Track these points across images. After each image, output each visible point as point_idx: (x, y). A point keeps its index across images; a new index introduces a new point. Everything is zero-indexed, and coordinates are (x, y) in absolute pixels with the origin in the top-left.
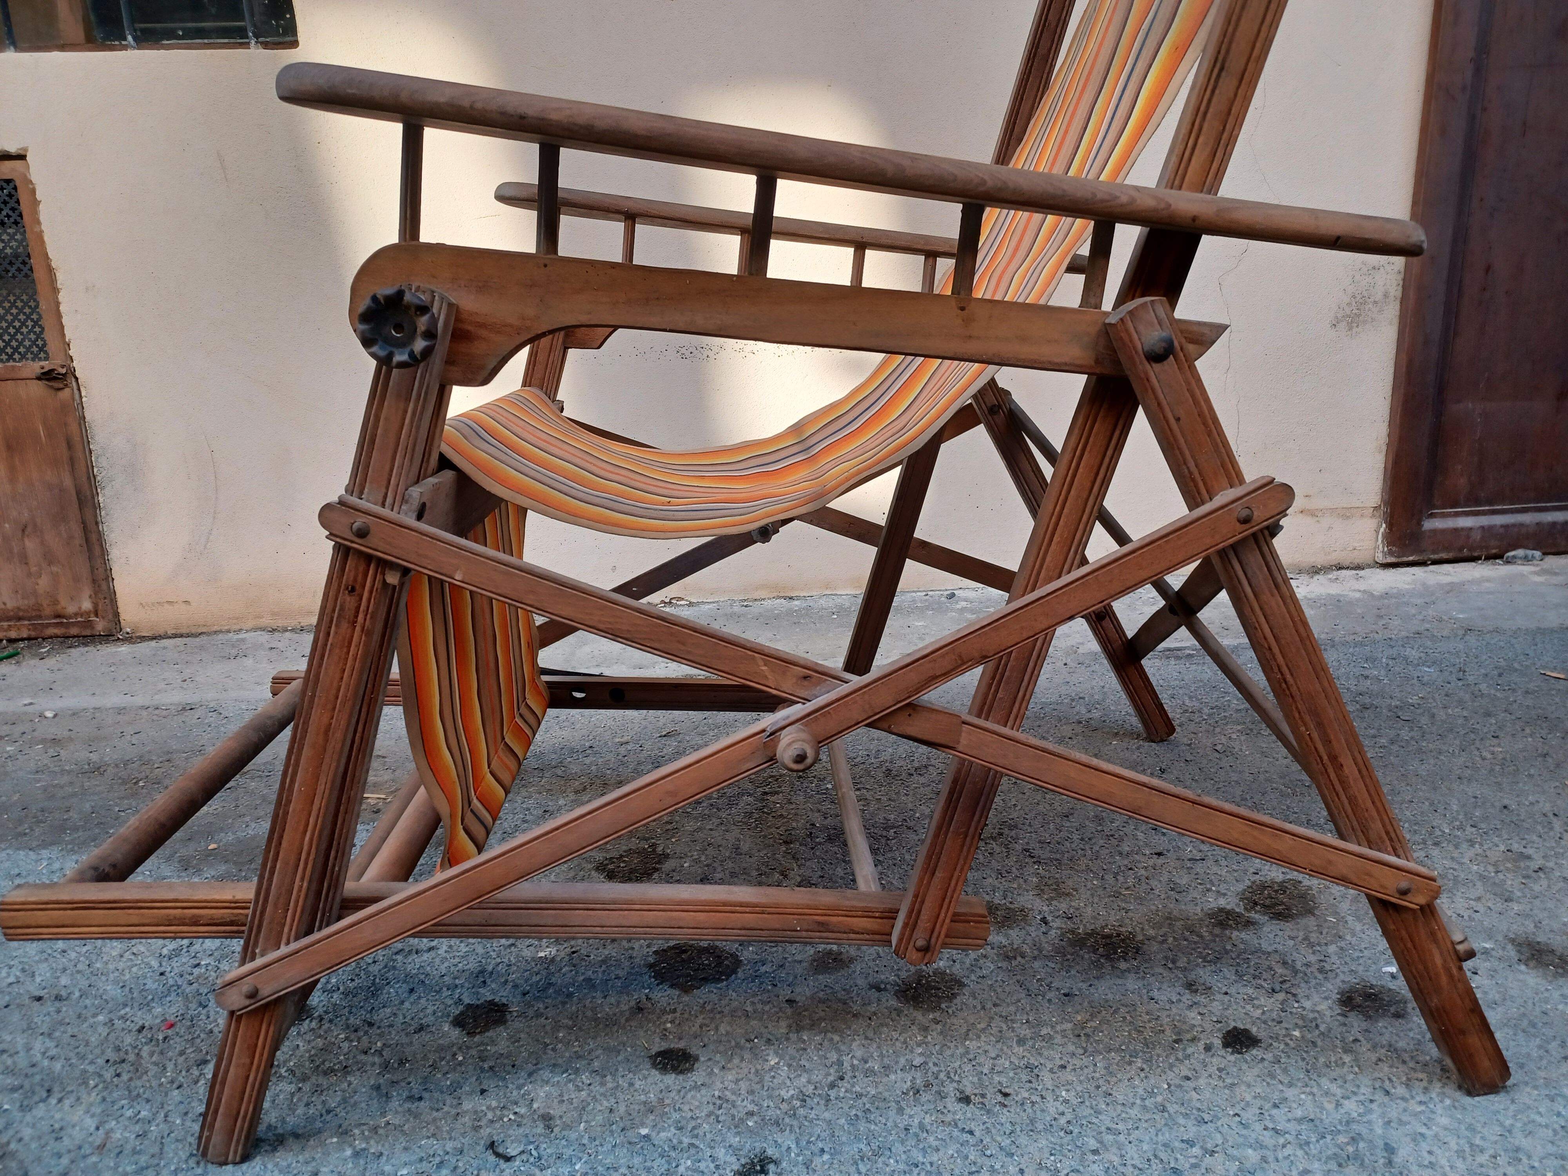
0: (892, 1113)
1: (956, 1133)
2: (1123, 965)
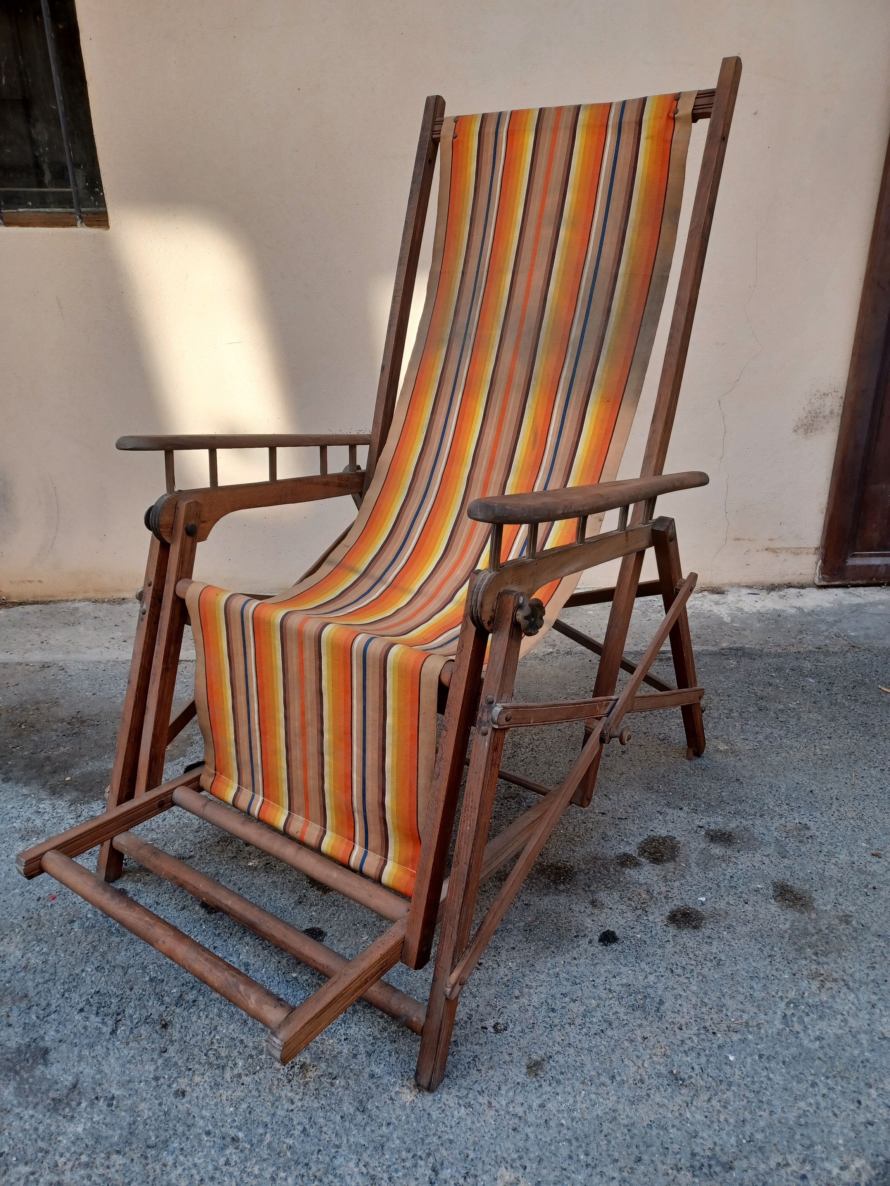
2: (562, 887)
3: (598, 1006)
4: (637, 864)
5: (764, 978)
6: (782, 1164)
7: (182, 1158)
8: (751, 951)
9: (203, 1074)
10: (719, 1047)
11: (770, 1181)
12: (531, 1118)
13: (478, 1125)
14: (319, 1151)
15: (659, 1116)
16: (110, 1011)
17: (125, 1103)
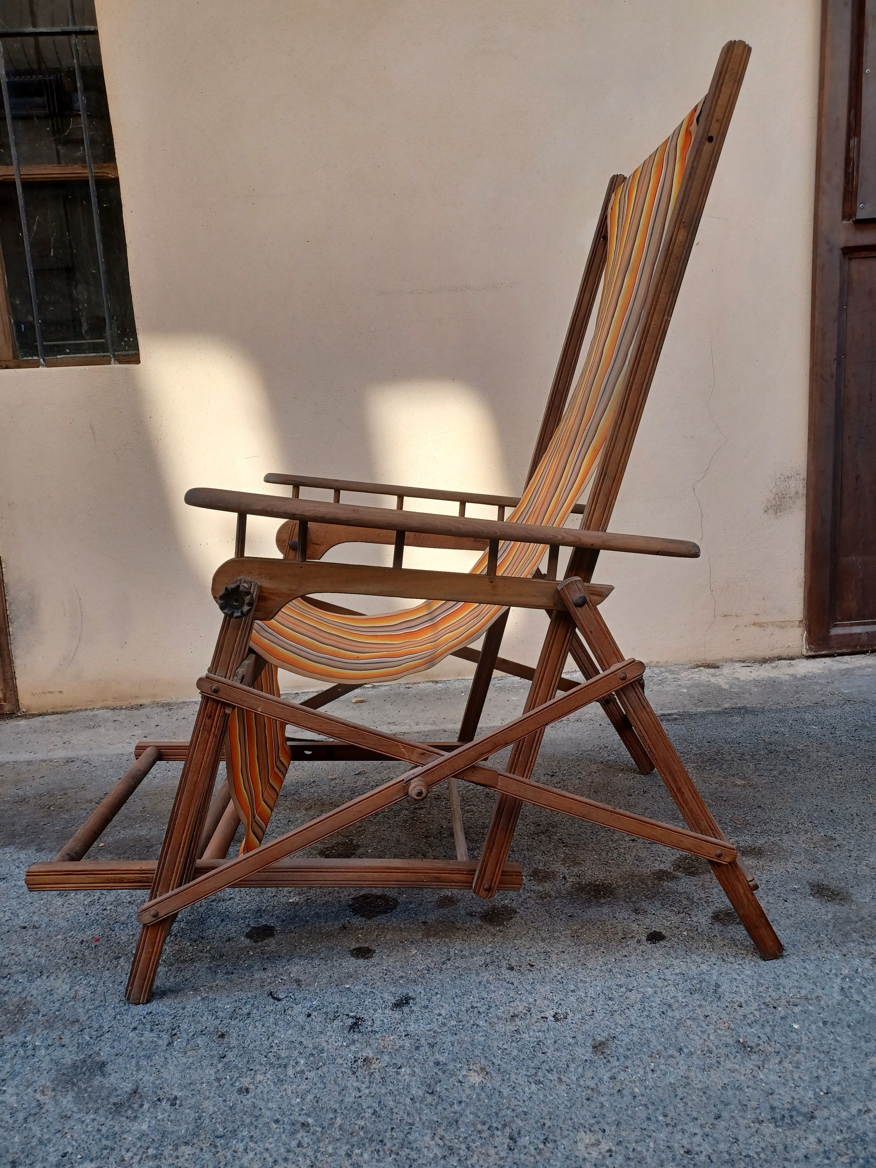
0: (473, 976)
1: (505, 984)
2: (603, 901)
3: (655, 992)
4: (674, 878)
5: (815, 960)
6: (864, 1110)
7: (252, 1144)
8: (798, 939)
9: (265, 1073)
10: (782, 1018)
11: (854, 1125)
12: (603, 1089)
13: (551, 1098)
14: (392, 1129)
15: (732, 1079)
16: (164, 1027)
17: (188, 1102)
